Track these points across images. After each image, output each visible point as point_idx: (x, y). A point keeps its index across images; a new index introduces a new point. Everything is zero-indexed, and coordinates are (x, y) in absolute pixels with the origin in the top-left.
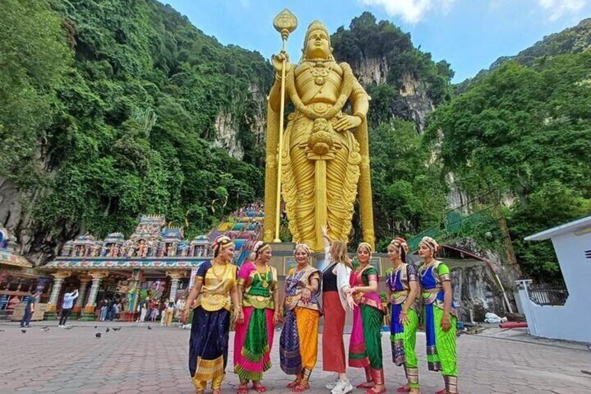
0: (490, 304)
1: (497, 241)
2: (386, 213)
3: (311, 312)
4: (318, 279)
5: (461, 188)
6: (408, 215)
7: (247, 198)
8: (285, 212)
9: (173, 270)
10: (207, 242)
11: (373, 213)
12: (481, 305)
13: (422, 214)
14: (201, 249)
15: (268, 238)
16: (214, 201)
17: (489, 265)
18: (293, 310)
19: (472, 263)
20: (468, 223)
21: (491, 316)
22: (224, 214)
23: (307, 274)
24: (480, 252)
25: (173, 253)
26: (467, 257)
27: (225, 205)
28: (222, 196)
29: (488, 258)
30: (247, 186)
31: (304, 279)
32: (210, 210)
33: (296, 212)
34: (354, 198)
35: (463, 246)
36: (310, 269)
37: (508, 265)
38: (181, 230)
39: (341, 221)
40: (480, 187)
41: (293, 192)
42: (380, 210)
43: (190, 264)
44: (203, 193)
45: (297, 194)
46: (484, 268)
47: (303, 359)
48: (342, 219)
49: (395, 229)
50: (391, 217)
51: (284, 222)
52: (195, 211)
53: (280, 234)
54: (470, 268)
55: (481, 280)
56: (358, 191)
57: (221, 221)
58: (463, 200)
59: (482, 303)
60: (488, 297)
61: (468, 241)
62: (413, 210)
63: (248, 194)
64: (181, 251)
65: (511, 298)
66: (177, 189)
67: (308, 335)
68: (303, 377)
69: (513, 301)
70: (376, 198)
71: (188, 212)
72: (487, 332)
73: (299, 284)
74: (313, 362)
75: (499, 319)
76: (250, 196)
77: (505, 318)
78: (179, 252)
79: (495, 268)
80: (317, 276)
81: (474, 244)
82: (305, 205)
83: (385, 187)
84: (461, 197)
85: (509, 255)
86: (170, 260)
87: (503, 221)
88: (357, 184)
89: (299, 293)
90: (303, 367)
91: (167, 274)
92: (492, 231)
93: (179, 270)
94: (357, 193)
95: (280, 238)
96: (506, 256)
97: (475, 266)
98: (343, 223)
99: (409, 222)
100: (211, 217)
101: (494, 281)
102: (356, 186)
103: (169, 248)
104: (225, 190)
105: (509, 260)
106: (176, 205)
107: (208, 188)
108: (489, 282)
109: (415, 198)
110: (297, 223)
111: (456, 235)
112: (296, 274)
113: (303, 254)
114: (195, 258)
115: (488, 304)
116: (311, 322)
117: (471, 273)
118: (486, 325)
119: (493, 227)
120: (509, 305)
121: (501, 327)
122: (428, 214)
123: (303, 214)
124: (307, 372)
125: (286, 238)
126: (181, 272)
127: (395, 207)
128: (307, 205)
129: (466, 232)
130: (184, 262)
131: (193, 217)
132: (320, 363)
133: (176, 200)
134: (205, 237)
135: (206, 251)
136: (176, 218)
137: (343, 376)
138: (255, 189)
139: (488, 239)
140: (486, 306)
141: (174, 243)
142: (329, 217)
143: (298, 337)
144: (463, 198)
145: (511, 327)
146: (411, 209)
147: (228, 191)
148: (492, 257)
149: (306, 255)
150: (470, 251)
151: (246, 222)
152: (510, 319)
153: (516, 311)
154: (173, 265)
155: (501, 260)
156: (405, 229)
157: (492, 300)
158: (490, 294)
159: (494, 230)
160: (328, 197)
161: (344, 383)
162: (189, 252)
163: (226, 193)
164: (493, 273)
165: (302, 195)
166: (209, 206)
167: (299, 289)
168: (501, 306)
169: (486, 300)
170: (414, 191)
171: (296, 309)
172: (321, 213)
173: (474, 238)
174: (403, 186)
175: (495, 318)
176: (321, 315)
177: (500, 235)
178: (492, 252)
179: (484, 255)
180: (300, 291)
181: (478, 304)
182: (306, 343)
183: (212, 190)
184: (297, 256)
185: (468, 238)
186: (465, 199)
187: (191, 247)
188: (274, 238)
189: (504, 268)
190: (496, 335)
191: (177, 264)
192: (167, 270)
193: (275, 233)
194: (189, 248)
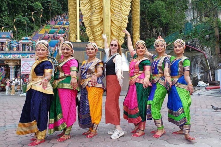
0: (201, 77)
1: (212, 41)
2: (148, 23)
3: (97, 89)
4: (102, 67)
5: (195, 7)
6: (161, 24)
7: (57, 12)
8: (83, 21)
9: (9, 60)
10: (30, 41)
11: (140, 23)
12: (197, 77)
13: (170, 24)
14: (27, 46)
15: (73, 39)
16: (33, 13)
17: (204, 55)
18: (85, 88)
19: (196, 54)
20: (197, 29)
21: (201, 83)
22: (42, 22)
23: (94, 64)
24: (201, 47)
25: (7, 49)
26: (193, 50)
27: (41, 16)
28: (39, 10)
29: (205, 51)
30: (56, 2)
31: (92, 67)
32: (31, 19)
33: (90, 22)
34: (128, 13)
35: (192, 44)
36: (96, 60)
37: (215, 55)
38: (10, 33)
39: (120, 28)
40: (206, 6)
41: (88, 7)
42: (144, 21)
43: (21, 56)
44: (24, 7)
45: (90, 9)
46: (201, 57)
47: (92, 118)
48: (121, 27)
49: (153, 34)
50: (151, 26)
51: (83, 28)
52: (20, 20)
53: (80, 36)
54: (194, 57)
55: (199, 63)
56: (131, 7)
57: (40, 27)
58: (195, 15)
59: (198, 76)
60: (201, 73)
61: (195, 41)
62: (165, 21)
63: (57, 9)
64: (13, 47)
65: (213, 73)
66: (4, 3)
67: (95, 104)
68: (93, 129)
69: (214, 75)
70: (142, 13)
71: (15, 20)
72: (198, 92)
73: (89, 71)
74: (99, 120)
75: (205, 84)
76: (59, 10)
77: (208, 84)
78: (11, 48)
79: (207, 56)
80: (101, 65)
81: (198, 43)
82: (96, 17)
83: (148, 5)
84: (194, 13)
85: (216, 49)
86: (6, 53)
87: (217, 28)
88: (131, 2)
89: (89, 77)
90: (93, 123)
91: (5, 62)
92: (209, 35)
93: (13, 60)
94: (130, 9)
95: (80, 39)
96: (214, 50)
97: (197, 56)
98: (121, 29)
99: (161, 29)
100: (32, 25)
101: (206, 64)
102: (130, 4)
103: (3, 45)
104: (40, 5)
105: (216, 52)
106: (5, 15)
107: (28, 3)
108: (203, 64)
109: (167, 13)
110: (91, 29)
111: (188, 37)
112: (87, 64)
113: (92, 49)
114: (24, 52)
115: (200, 76)
116: (98, 96)
117: (194, 60)
118: (198, 88)
119: (211, 31)
120: (211, 77)
121: (206, 89)
122: (173, 24)
123: (96, 23)
124: (95, 126)
125: (85, 39)
126: (15, 62)
127: (154, 19)
128: (98, 17)
129: (194, 35)
130: (16, 55)
131: (19, 24)
132: (104, 120)
133: (4, 11)
134: (28, 38)
135: (31, 47)
136: (7, 24)
137: (118, 127)
138: (62, 5)
139: (206, 40)
140: (199, 78)
141: (6, 42)
142: (112, 25)
143: (89, 105)
144: (195, 13)
145: (211, 89)
146: (163, 20)
147: (43, 5)
148: (207, 50)
149: (94, 51)
150: (195, 47)
151: (58, 28)
152: (210, 84)
153: (214, 80)
154: (8, 57)
155: (212, 52)
156: (158, 33)
157: (203, 74)
158: (203, 71)
159: (211, 33)
160: (111, 11)
161: (119, 131)
162: (18, 48)
163: (42, 7)
164: (206, 60)
165: (94, 9)
166: (30, 16)
167: (89, 74)
168: (207, 77)
169: (199, 74)
170: (167, 8)
171: (87, 88)
172: (107, 23)
173: (199, 39)
174: (160, 5)
175: (203, 84)
176: (105, 91)
177: (214, 37)
178: (208, 47)
179: (203, 49)
180: (90, 75)
181: (195, 77)
182: (94, 109)
183: (31, 4)
184: (87, 51)
185: (195, 39)
186: (196, 14)
187: (19, 45)
188: (77, 39)
189: (212, 56)
190: (203, 93)
191: (11, 56)
192: (5, 60)
193: (77, 36)
194: (18, 46)
